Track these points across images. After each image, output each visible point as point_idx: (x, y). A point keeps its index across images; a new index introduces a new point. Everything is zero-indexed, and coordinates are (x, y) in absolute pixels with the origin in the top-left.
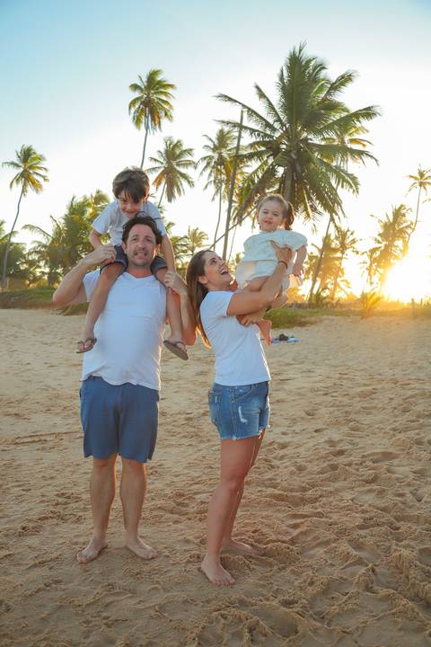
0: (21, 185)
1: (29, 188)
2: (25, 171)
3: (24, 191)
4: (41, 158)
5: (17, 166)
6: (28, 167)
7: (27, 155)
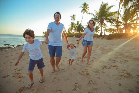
0: (83, 12)
1: (85, 12)
2: (84, 8)
3: (84, 13)
4: (88, 5)
5: (83, 7)
6: (85, 7)
7: (85, 5)
